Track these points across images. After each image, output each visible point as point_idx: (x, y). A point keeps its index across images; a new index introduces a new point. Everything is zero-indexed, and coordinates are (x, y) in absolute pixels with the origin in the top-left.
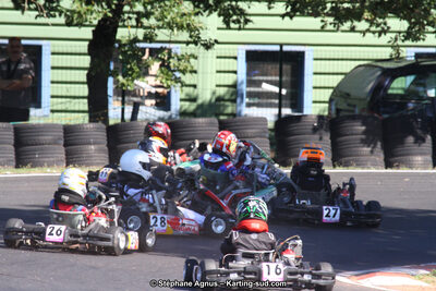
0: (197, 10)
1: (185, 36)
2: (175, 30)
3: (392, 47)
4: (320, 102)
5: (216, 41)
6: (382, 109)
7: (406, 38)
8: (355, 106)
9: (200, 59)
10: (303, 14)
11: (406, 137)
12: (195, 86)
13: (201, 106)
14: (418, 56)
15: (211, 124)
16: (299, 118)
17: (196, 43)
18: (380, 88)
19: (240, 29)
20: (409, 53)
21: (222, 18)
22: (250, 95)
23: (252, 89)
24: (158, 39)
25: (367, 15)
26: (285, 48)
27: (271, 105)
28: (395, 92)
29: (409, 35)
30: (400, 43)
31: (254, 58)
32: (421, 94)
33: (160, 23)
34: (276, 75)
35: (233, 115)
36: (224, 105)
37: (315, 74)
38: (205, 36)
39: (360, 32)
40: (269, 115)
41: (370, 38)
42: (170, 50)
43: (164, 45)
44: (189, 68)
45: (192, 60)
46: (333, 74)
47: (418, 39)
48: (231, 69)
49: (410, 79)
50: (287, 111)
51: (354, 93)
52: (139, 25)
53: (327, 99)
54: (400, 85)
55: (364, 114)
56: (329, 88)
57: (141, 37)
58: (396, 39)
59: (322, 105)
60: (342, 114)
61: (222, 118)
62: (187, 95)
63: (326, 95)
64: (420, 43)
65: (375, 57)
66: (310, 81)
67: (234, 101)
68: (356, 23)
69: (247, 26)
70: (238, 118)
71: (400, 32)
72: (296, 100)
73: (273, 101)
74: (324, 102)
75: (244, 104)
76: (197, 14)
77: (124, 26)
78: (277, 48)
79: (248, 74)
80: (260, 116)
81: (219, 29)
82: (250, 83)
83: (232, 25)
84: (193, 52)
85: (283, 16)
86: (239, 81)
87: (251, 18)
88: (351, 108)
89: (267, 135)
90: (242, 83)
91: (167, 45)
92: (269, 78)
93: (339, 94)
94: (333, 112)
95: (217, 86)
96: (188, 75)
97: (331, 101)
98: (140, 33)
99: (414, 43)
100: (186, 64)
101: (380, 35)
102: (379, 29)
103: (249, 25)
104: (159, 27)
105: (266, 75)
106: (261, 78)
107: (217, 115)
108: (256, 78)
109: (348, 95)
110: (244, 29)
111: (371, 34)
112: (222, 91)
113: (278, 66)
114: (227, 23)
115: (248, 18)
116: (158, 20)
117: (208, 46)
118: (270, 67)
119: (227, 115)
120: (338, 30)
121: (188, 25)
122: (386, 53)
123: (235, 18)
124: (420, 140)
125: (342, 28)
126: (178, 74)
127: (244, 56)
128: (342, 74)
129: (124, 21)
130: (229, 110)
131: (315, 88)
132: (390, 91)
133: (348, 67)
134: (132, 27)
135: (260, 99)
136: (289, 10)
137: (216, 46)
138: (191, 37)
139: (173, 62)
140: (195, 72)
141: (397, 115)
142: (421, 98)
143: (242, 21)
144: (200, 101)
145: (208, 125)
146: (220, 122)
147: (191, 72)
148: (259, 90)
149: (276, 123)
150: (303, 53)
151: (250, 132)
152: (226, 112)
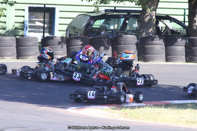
3: (95, 6)
4: (62, 31)
5: (15, 2)
6: (90, 34)
7: (101, 3)
9: (8, 10)
11: (100, 47)
12: (5, 22)
13: (8, 32)
14: (106, 11)
16: (52, 38)
17: (6, 3)
18: (89, 25)
20: (102, 9)
22: (30, 27)
23: (31, 24)
26: (47, 6)
27: (39, 32)
28: (96, 27)
29: (102, 1)
30: (98, 5)
31: (32, 10)
32: (107, 28)
34: (42, 18)
35: (23, 36)
36: (18, 31)
37: (60, 18)
40: (39, 36)
41: (85, 2)
45: (4, 11)
46: (68, 18)
47: (106, 3)
48: (21, 15)
49: (103, 21)
50: (47, 35)
51: (77, 27)
54: (98, 24)
55: (82, 36)
56: (66, 24)
58: (97, 3)
60: (72, 36)
61: (17, 37)
62: (2, 26)
63: (65, 28)
64: (108, 5)
65: (87, 11)
66: (57, 21)
67: (23, 29)
72: (51, 29)
73: (40, 30)
74: (64, 31)
75: (27, 31)
78: (43, 6)
79: (29, 17)
80: (35, 36)
82: (30, 21)
84: (5, 7)
86: (25, 21)
88: (76, 34)
89: (38, 45)
92: (39, 19)
93: (71, 27)
94: (68, 35)
95: (15, 22)
96: (2, 18)
97: (67, 30)
99: (105, 5)
100: (2, 12)
101: (89, 1)
106: (35, 19)
107: (15, 36)
108: (33, 19)
109: (75, 27)
112: (17, 25)
113: (43, 14)
117: (11, 4)
118: (39, 14)
119: (20, 36)
122: (92, 9)
124: (106, 48)
127: (28, 9)
128: (72, 18)
130: (21, 33)
131: (60, 24)
132: (93, 26)
133: (75, 15)
135: (34, 28)
137: (15, 4)
140: (5, 16)
141: (96, 37)
142: (107, 30)
144: (7, 29)
145: (11, 40)
146: (17, 39)
147: (3, 16)
148: (35, 25)
149: (42, 40)
150: (55, 8)
151: (30, 43)
152: (19, 34)
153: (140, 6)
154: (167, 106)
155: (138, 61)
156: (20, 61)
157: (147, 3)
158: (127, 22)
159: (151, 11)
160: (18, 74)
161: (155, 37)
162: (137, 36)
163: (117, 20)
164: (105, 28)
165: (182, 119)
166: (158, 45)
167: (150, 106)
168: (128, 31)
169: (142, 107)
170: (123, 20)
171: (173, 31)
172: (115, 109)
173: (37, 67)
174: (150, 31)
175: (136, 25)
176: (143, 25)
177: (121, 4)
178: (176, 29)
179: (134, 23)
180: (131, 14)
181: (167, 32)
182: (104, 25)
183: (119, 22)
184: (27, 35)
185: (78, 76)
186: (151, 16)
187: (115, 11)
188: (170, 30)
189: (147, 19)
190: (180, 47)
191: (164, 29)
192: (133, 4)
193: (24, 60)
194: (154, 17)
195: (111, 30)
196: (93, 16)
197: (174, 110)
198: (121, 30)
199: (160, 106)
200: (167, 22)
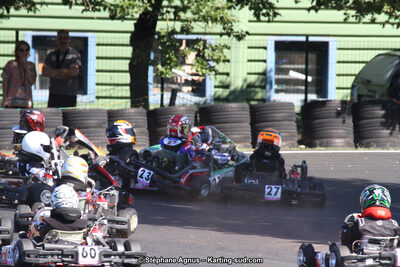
0: (230, 4)
1: (219, 28)
2: (210, 22)
4: (343, 88)
5: (247, 33)
8: (375, 92)
9: (233, 49)
10: (327, 8)
12: (228, 74)
13: (233, 93)
15: (243, 109)
16: (323, 104)
17: (229, 34)
19: (269, 21)
21: (253, 11)
22: (278, 82)
23: (280, 77)
24: (194, 31)
25: (386, 8)
26: (311, 39)
27: (297, 92)
31: (283, 48)
33: (196, 17)
34: (302, 64)
35: (263, 100)
36: (254, 91)
37: (339, 62)
38: (237, 28)
39: (380, 23)
40: (296, 100)
42: (205, 41)
43: (199, 37)
44: (222, 58)
45: (225, 50)
46: (355, 62)
48: (261, 58)
50: (312, 97)
51: (374, 80)
52: (177, 18)
53: (350, 85)
55: (385, 99)
56: (351, 75)
57: (178, 29)
59: (345, 91)
60: (363, 99)
61: (253, 103)
62: (221, 82)
63: (349, 82)
65: (394, 47)
66: (333, 69)
67: (264, 87)
68: (376, 16)
69: (275, 19)
70: (267, 103)
72: (321, 86)
73: (300, 87)
74: (347, 88)
75: (273, 90)
76: (230, 8)
77: (163, 19)
78: (303, 39)
79: (276, 63)
80: (288, 101)
81: (250, 21)
82: (279, 71)
83: (262, 18)
84: (226, 42)
85: (309, 9)
86: (269, 69)
87: (280, 11)
88: (373, 94)
89: (295, 119)
90: (271, 71)
91: (203, 37)
92: (296, 66)
93: (361, 81)
94: (356, 97)
95: (248, 74)
96: (221, 64)
97: (353, 87)
98: (178, 26)
100: (220, 54)
101: (398, 27)
102: (397, 21)
103: (278, 18)
104: (195, 20)
105: (294, 63)
106: (288, 66)
107: (248, 100)
108: (284, 66)
109: (369, 81)
110: (273, 21)
111: (390, 26)
112: (252, 79)
113: (304, 55)
114: (257, 15)
115: (276, 11)
116: (194, 14)
117: (240, 37)
118: (296, 56)
119: (258, 100)
120: (359, 22)
121: (222, 18)
123: (264, 11)
125: (364, 20)
126: (212, 64)
127: (273, 46)
128: (363, 62)
129: (163, 14)
130: (259, 96)
131: (338, 75)
133: (369, 56)
134: (170, 20)
135: (288, 85)
136: (314, 4)
137: (247, 37)
138: (224, 29)
139: (208, 53)
140: (228, 61)
143: (271, 14)
144: (232, 88)
145: (239, 110)
146: (251, 107)
147: (224, 61)
148: (287, 77)
149: (303, 108)
150: (327, 43)
151: (279, 115)
152: (256, 97)
184: (272, 99)
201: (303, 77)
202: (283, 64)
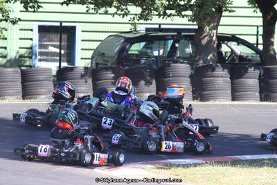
3: (131, 24)
4: (85, 59)
5: (19, 19)
6: (125, 63)
7: (140, 18)
9: (9, 31)
10: (74, 3)
11: (139, 81)
12: (5, 48)
13: (9, 61)
14: (147, 30)
15: (16, 72)
16: (72, 69)
17: (6, 20)
18: (123, 50)
19: (34, 12)
20: (142, 28)
21: (23, 4)
22: (41, 54)
23: (42, 50)
26: (64, 24)
27: (54, 61)
28: (133, 52)
29: (142, 16)
30: (136, 21)
31: (42, 30)
32: (149, 54)
34: (57, 41)
35: (31, 67)
36: (24, 60)
37: (83, 41)
38: (12, 16)
39: (111, 14)
40: (53, 67)
41: (117, 18)
45: (4, 31)
46: (94, 41)
47: (147, 19)
48: (29, 37)
49: (143, 44)
50: (64, 64)
51: (107, 53)
53: (90, 57)
54: (136, 48)
55: (114, 66)
56: (91, 50)
58: (134, 18)
59: (87, 60)
60: (99, 66)
61: (23, 68)
62: (1, 53)
63: (89, 54)
64: (149, 22)
65: (120, 31)
66: (79, 45)
67: (31, 58)
68: (108, 9)
70: (33, 68)
71: (136, 15)
72: (70, 57)
73: (55, 58)
74: (88, 59)
75: (37, 60)
78: (58, 24)
79: (39, 41)
80: (47, 67)
81: (21, 11)
82: (41, 46)
84: (4, 26)
85: (62, 4)
86: (34, 45)
87: (42, 5)
88: (106, 63)
89: (52, 79)
90: (36, 46)
92: (53, 43)
93: (98, 54)
94: (94, 65)
95: (20, 48)
97: (93, 57)
99: (145, 22)
101: (123, 17)
102: (123, 12)
103: (40, 9)
105: (51, 41)
106: (48, 43)
107: (20, 66)
108: (45, 43)
109: (103, 54)
110: (37, 12)
111: (118, 16)
112: (23, 52)
113: (59, 35)
114: (26, 8)
115: (40, 4)
117: (14, 22)
118: (54, 36)
119: (27, 66)
120: (97, 13)
121: (1, 9)
122: (127, 28)
123: (31, 4)
124: (148, 83)
125: (99, 12)
127: (37, 29)
128: (99, 41)
130: (28, 63)
131: (82, 49)
132: (130, 52)
133: (103, 36)
135: (47, 56)
137: (19, 22)
138: (3, 16)
140: (6, 39)
141: (134, 67)
142: (149, 57)
143: (36, 6)
144: (8, 58)
145: (13, 73)
146: (22, 71)
147: (3, 39)
148: (47, 50)
149: (58, 72)
150: (75, 27)
151: (41, 77)
152: (25, 64)
153: (195, 23)
154: (235, 163)
155: (194, 100)
156: (27, 102)
157: (205, 19)
158: (177, 45)
159: (210, 30)
160: (23, 121)
161: (217, 66)
162: (191, 65)
163: (162, 42)
164: (146, 53)
165: (255, 182)
166: (221, 78)
167: (210, 164)
168: (179, 58)
169: (199, 164)
170: (170, 42)
171: (241, 58)
172: (162, 168)
173: (49, 109)
174: (209, 58)
175: (189, 50)
176: (200, 50)
177: (169, 20)
178: (245, 55)
179: (187, 47)
180: (183, 34)
181: (233, 59)
182: (144, 50)
183: (165, 45)
184: (37, 65)
185: (108, 122)
186: (211, 37)
187: (160, 30)
188: (237, 56)
189: (204, 42)
190: (252, 80)
191: (229, 54)
192: (185, 20)
193: (32, 100)
194: (214, 38)
195: (154, 57)
196: (129, 38)
197: (245, 169)
198: (168, 56)
199: (225, 163)
200: (233, 45)
201: (58, 50)
202: (44, 41)
